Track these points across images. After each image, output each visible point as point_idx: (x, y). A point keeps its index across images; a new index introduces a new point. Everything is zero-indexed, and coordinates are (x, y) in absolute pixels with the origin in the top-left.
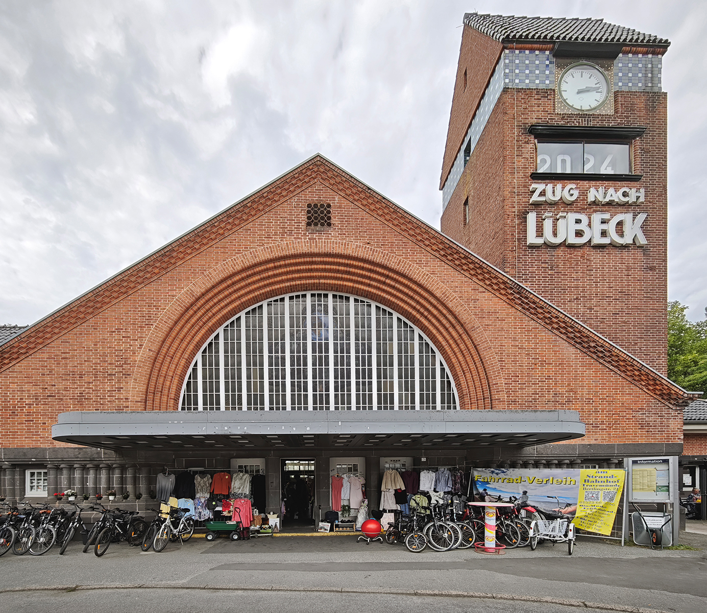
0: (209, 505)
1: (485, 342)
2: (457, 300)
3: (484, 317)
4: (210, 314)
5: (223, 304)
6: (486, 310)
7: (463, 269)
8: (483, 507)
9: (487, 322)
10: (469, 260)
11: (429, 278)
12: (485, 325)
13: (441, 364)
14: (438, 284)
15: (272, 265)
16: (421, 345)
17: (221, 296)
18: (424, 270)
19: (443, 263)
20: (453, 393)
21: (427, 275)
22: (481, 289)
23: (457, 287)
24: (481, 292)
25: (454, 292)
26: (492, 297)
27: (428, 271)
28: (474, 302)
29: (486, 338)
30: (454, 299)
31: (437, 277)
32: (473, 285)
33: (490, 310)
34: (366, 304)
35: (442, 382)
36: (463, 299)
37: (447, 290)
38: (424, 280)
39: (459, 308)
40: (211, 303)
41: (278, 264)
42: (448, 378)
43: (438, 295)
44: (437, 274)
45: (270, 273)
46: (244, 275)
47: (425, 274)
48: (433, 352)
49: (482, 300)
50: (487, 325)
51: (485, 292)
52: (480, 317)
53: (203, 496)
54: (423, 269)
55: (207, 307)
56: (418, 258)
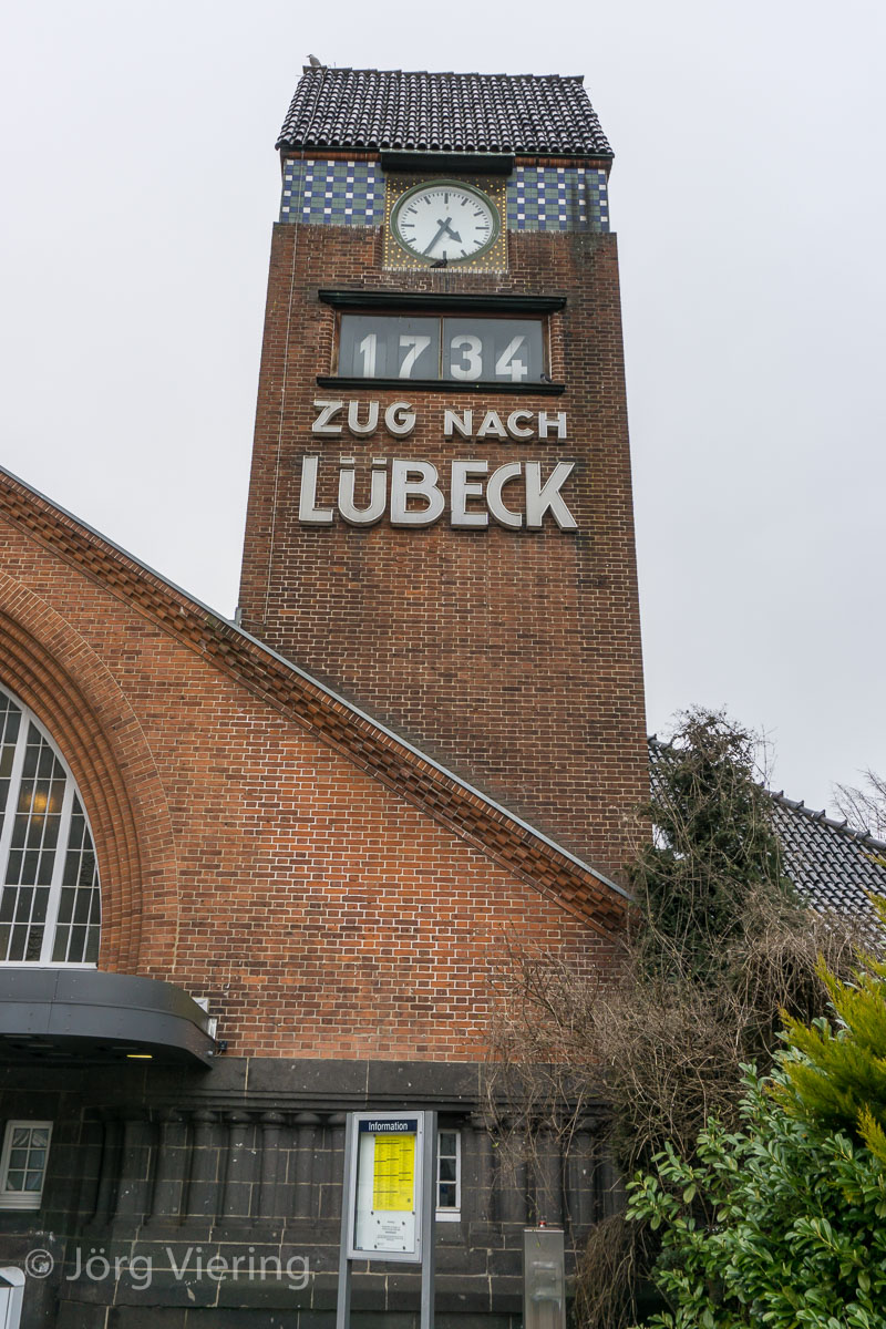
2: (86, 652)
3: (147, 697)
6: (154, 678)
7: (108, 582)
9: (153, 707)
11: (27, 600)
12: (148, 715)
13: (76, 808)
14: (46, 614)
16: (30, 752)
18: (21, 582)
19: (68, 566)
20: (97, 891)
21: (25, 593)
22: (149, 629)
23: (92, 622)
24: (148, 635)
25: (83, 634)
26: (174, 648)
27: (29, 585)
28: (129, 658)
29: (146, 748)
30: (79, 649)
31: (49, 597)
32: (131, 617)
33: (166, 678)
35: (71, 858)
36: (101, 652)
37: (67, 628)
38: (14, 604)
39: (90, 672)
42: (88, 845)
43: (42, 640)
44: (49, 591)
47: (18, 592)
48: (61, 773)
49: (148, 654)
50: (154, 716)
51: (157, 635)
52: (138, 696)
54: (17, 578)
56: (10, 555)
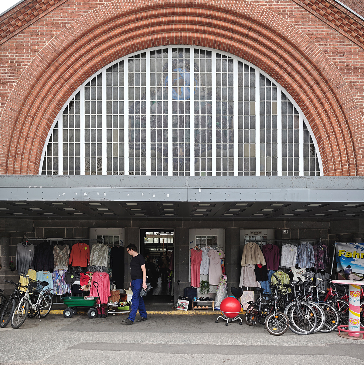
0: (67, 280)
1: (351, 100)
2: (322, 53)
3: (350, 73)
4: (71, 71)
5: (84, 60)
6: (352, 65)
7: (328, 20)
8: (348, 286)
9: (353, 78)
10: (335, 9)
11: (293, 29)
12: (351, 82)
13: (305, 126)
14: (302, 36)
15: (133, 17)
16: (283, 104)
17: (82, 51)
18: (289, 21)
19: (308, 12)
20: (317, 158)
21: (291, 26)
22: (348, 42)
23: (322, 39)
24: (347, 45)
25: (320, 45)
26: (359, 51)
27: (293, 22)
28: (340, 56)
29: (352, 96)
30: (319, 53)
31: (302, 28)
32: (339, 37)
33: (357, 65)
34: (228, 59)
35: (305, 146)
36: (328, 53)
37: (312, 43)
38: (288, 32)
39: (324, 63)
40: (73, 59)
41: (139, 15)
42: (311, 141)
43: (302, 49)
44: (301, 25)
45: (132, 26)
46: (106, 27)
47: (289, 25)
48: (296, 112)
49: (348, 54)
50: (354, 82)
51: (351, 45)
52: (346, 73)
53: (61, 269)
54: (287, 19)
55: (69, 62)
56: (282, 8)
